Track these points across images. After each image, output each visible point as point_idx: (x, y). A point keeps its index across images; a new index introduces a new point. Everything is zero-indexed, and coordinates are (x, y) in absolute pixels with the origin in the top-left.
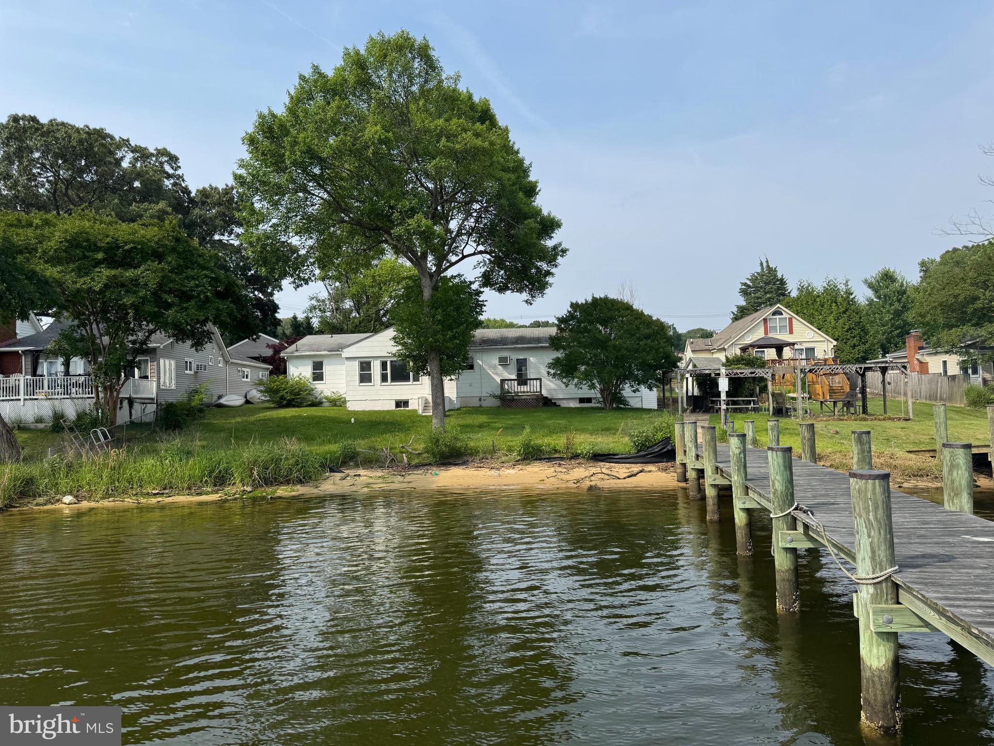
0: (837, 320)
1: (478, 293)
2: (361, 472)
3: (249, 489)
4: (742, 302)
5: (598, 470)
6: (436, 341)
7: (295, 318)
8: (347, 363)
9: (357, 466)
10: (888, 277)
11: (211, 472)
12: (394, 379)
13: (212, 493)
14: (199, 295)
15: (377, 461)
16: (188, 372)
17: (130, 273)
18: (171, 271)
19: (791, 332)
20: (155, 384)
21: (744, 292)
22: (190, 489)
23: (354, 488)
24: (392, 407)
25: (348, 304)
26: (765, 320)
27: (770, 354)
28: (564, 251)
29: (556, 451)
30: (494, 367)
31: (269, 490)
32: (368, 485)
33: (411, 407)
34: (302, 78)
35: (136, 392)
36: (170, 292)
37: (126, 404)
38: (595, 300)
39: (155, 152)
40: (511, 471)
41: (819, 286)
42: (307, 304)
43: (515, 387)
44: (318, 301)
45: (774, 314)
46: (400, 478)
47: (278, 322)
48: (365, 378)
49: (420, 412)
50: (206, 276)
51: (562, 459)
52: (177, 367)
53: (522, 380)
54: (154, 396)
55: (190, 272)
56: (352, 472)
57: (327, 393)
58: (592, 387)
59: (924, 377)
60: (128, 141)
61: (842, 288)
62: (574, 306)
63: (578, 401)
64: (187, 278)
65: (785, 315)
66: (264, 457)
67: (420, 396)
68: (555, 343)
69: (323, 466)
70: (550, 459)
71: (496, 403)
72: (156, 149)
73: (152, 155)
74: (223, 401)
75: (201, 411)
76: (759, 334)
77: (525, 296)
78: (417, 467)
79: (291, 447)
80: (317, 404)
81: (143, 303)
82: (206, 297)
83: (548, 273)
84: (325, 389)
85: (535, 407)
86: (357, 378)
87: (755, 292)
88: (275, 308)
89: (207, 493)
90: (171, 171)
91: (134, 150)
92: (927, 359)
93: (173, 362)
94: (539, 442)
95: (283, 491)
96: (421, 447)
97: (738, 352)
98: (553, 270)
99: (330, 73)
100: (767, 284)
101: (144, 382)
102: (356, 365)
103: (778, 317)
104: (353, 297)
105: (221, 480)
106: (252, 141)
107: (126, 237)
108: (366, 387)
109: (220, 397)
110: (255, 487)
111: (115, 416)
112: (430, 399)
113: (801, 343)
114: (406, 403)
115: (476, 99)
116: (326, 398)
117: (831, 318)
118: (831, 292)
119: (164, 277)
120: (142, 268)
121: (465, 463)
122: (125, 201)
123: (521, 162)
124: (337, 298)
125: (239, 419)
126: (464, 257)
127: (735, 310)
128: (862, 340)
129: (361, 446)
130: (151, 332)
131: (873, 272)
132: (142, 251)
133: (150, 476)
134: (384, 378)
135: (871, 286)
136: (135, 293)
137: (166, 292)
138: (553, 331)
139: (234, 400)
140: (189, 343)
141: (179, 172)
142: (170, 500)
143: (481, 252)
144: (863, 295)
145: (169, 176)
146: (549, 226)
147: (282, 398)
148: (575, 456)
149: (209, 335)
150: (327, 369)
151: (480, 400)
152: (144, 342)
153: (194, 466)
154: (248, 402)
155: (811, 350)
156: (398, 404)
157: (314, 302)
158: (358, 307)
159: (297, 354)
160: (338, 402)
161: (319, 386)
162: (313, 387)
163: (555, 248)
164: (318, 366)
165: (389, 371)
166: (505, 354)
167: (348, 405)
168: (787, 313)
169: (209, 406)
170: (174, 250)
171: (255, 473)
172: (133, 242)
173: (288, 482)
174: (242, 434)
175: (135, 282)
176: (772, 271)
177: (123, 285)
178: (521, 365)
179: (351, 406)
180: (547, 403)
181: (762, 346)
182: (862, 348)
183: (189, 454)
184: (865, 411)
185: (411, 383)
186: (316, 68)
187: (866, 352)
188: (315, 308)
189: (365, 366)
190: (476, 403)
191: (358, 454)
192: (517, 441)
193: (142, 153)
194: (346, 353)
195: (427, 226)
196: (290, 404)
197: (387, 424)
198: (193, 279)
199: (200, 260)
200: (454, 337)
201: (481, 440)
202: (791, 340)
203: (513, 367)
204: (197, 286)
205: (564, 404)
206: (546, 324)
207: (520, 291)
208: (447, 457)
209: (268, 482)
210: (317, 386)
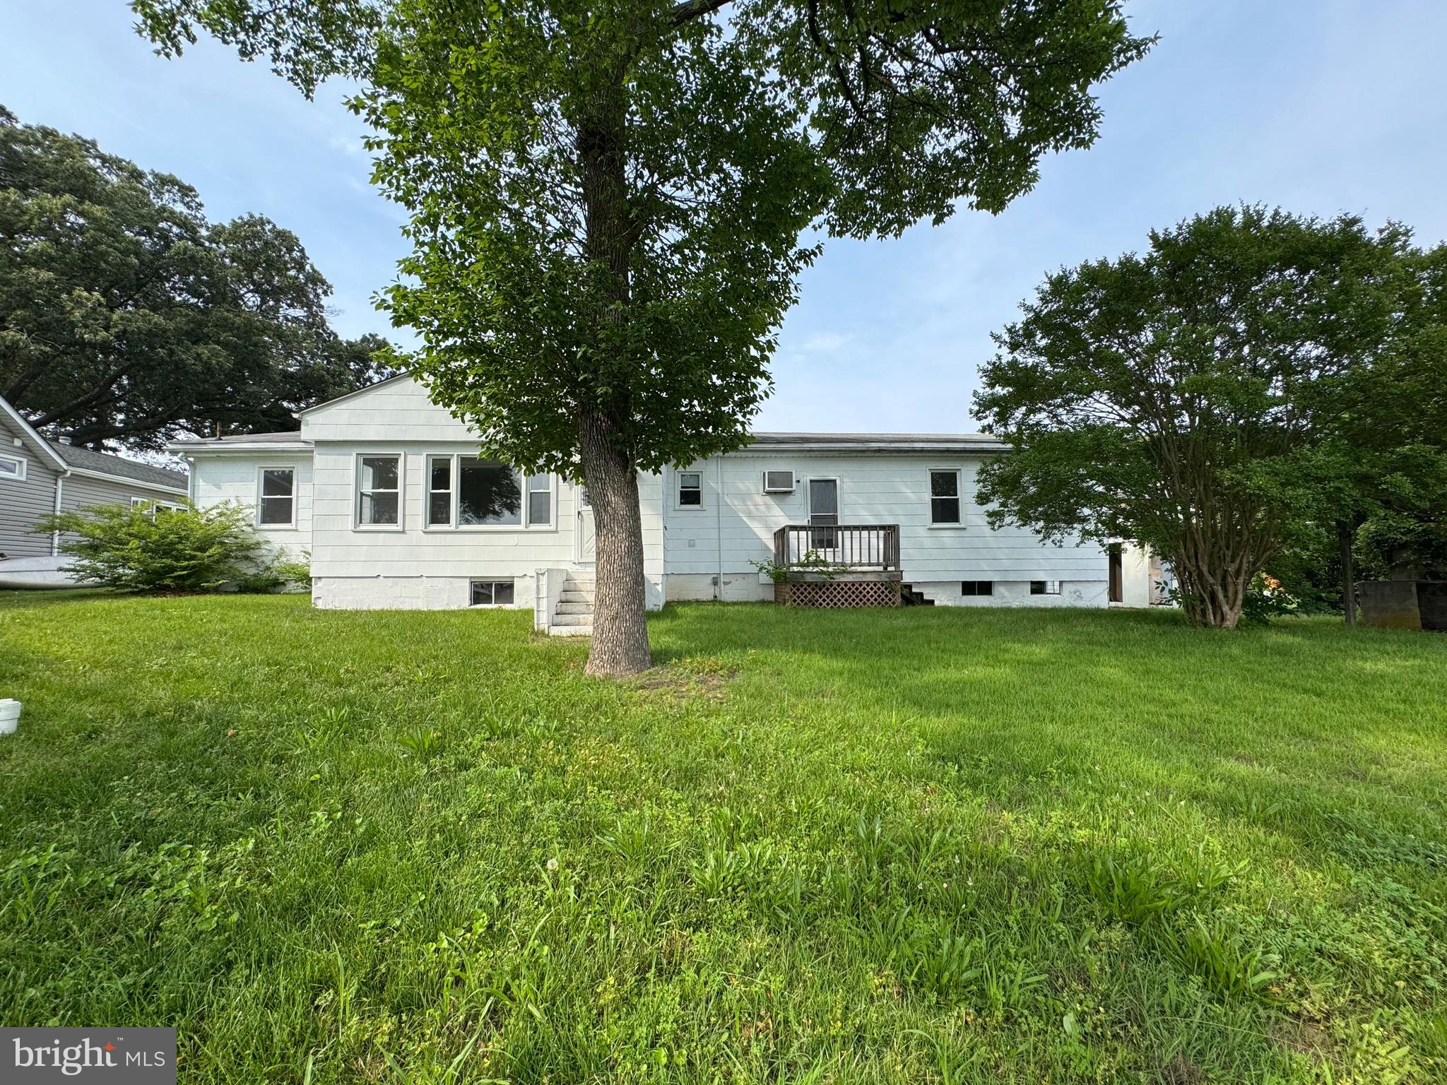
12: (469, 514)
24: (461, 599)
30: (750, 498)
33: (521, 600)
49: (542, 621)
63: (960, 588)
67: (545, 566)
71: (757, 590)
85: (882, 604)
86: (351, 507)
102: (348, 466)
108: (381, 538)
112: (587, 578)
114: (505, 590)
134: (438, 511)
150: (301, 493)
151: (715, 582)
156: (481, 591)
161: (277, 537)
162: (258, 537)
164: (278, 484)
165: (453, 489)
166: (781, 467)
167: (316, 589)
185: (521, 527)
189: (379, 469)
190: (705, 591)
203: (803, 496)
210: (270, 536)
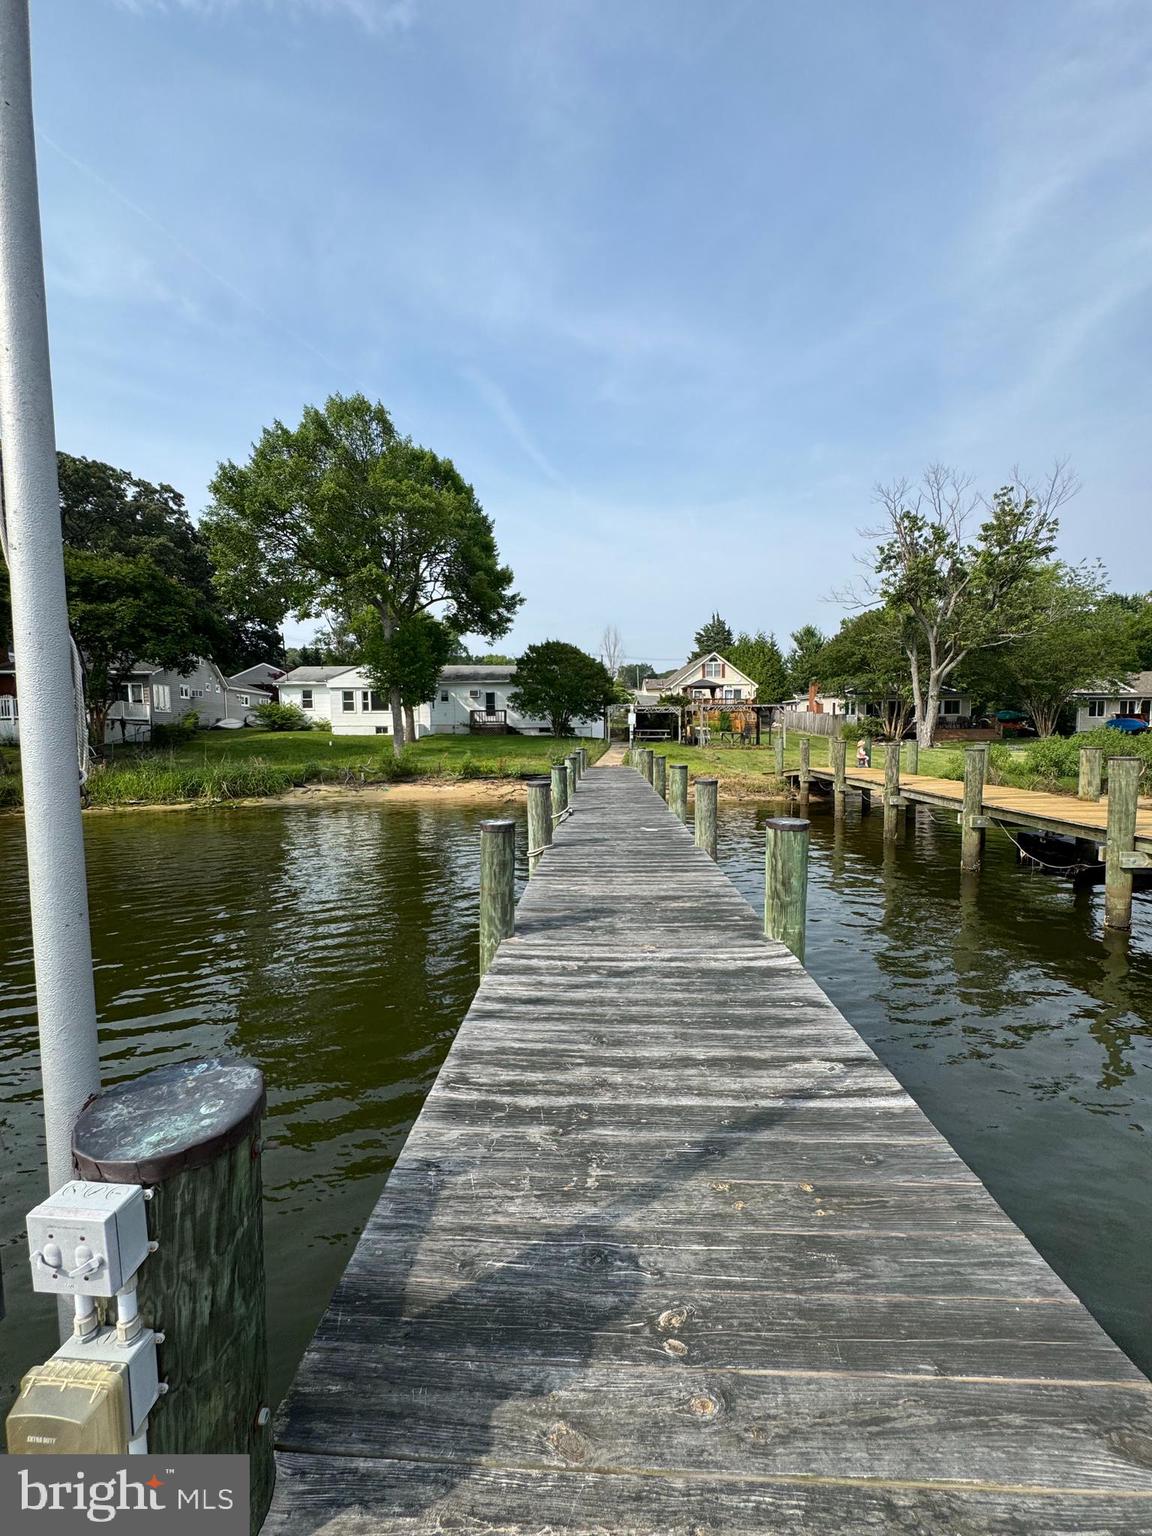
0: (763, 667)
1: (448, 634)
2: (323, 787)
3: (218, 800)
4: (697, 649)
5: (518, 787)
6: (395, 676)
7: (304, 649)
8: (331, 692)
9: (319, 782)
10: (809, 633)
11: (184, 785)
12: (373, 709)
13: (185, 803)
14: (176, 630)
15: (337, 778)
16: (184, 697)
17: (105, 607)
18: (148, 607)
19: (723, 676)
20: (148, 708)
21: (699, 641)
22: (165, 799)
23: (312, 801)
24: (373, 732)
25: (352, 638)
26: (703, 665)
27: (707, 693)
28: (522, 601)
29: (492, 772)
30: (466, 699)
31: (236, 801)
32: (324, 798)
33: (384, 733)
34: (266, 431)
35: (128, 715)
36: (146, 626)
37: (117, 724)
38: (548, 643)
39: (158, 488)
40: (451, 788)
41: (753, 638)
42: (313, 637)
43: (483, 718)
44: (323, 634)
45: (711, 660)
46: (354, 793)
47: (283, 653)
48: (348, 707)
50: (183, 613)
51: (495, 778)
52: (171, 693)
53: (491, 710)
54: (148, 718)
55: (168, 609)
56: (313, 787)
57: (316, 719)
58: (543, 718)
59: (818, 716)
60: (129, 474)
61: (769, 640)
62: (532, 648)
63: (536, 730)
64: (164, 613)
65: (719, 662)
66: (233, 773)
68: (514, 679)
69: (288, 781)
70: (486, 779)
71: (467, 730)
72: (161, 485)
73: (156, 491)
74: (220, 724)
75: (194, 732)
76: (698, 677)
77: (488, 638)
78: (372, 784)
79: (259, 764)
80: (309, 728)
81: (120, 636)
82: (183, 632)
83: (509, 620)
84: (314, 715)
85: (500, 734)
86: (341, 706)
87: (708, 640)
88: (280, 639)
89: (180, 803)
90: (175, 508)
91: (136, 484)
92: (823, 701)
93: (167, 689)
94: (478, 764)
95: (248, 802)
96: (377, 766)
97: (681, 692)
98: (513, 617)
99: (293, 429)
100: (718, 634)
101: (138, 705)
102: (340, 694)
103: (713, 663)
104: (355, 631)
105: (194, 792)
106: (216, 489)
107: (100, 573)
108: (349, 714)
109: (218, 720)
110: (225, 798)
111: (103, 735)
113: (730, 685)
114: (385, 729)
115: (440, 459)
116: (315, 723)
117: (758, 666)
118: (761, 644)
119: (140, 612)
120: (117, 603)
121: (414, 781)
122: (125, 533)
123: (485, 518)
124: (342, 631)
125: (229, 741)
126: (432, 601)
127: (690, 656)
128: (781, 684)
129: (324, 766)
130: (134, 661)
131: (798, 629)
132: (117, 586)
133: (126, 788)
134: (365, 707)
135: (796, 639)
136: (111, 625)
137: (143, 626)
138: (513, 669)
139: (233, 723)
140: (176, 670)
141: (183, 509)
142: (145, 808)
143: (448, 597)
144: (787, 648)
145: (174, 512)
146: (506, 578)
147: (274, 722)
148: (507, 776)
149: (193, 665)
150: (315, 698)
151: (453, 728)
152: (128, 670)
153: (168, 780)
154: (246, 725)
155: (738, 692)
156: (379, 730)
157: (319, 635)
158: (360, 638)
159: (287, 683)
160: (325, 727)
161: (308, 713)
162: (303, 713)
163: (514, 597)
164: (307, 695)
165: (369, 701)
166: (475, 688)
167: (333, 731)
168: (721, 660)
169: (205, 728)
170: (150, 587)
171: (224, 786)
172: (108, 578)
173: (253, 795)
174: (241, 752)
175: (111, 615)
176: (721, 624)
177: (99, 618)
178: (490, 698)
179: (336, 731)
180: (510, 731)
181: (699, 686)
182: (780, 690)
183: (165, 769)
184: (758, 743)
185: (389, 712)
186: (278, 424)
187: (783, 694)
188: (320, 640)
189: (348, 695)
190: (450, 731)
191: (320, 772)
192: (460, 763)
193: (145, 489)
194: (331, 683)
195: (378, 575)
196: (281, 728)
197: (359, 747)
198: (171, 615)
199: (177, 597)
200: (411, 673)
201: (428, 762)
202: (721, 683)
203: (483, 699)
204: (174, 622)
205: (526, 733)
206: (509, 662)
207: (485, 633)
208: (400, 776)
209: (236, 795)
